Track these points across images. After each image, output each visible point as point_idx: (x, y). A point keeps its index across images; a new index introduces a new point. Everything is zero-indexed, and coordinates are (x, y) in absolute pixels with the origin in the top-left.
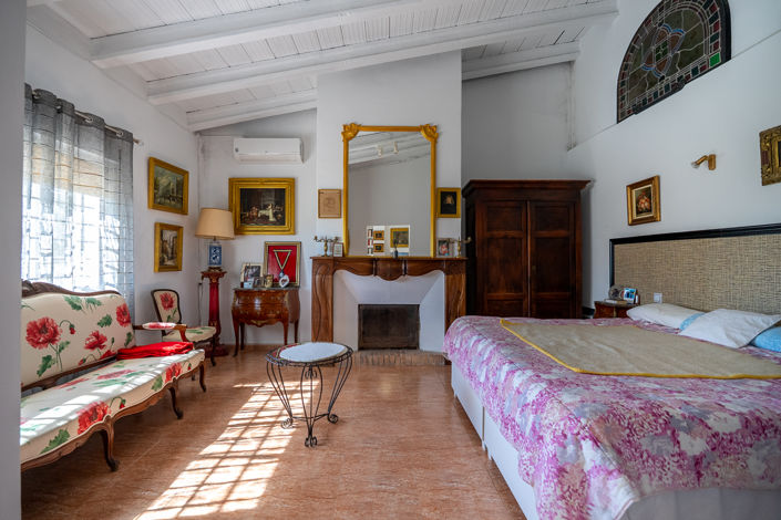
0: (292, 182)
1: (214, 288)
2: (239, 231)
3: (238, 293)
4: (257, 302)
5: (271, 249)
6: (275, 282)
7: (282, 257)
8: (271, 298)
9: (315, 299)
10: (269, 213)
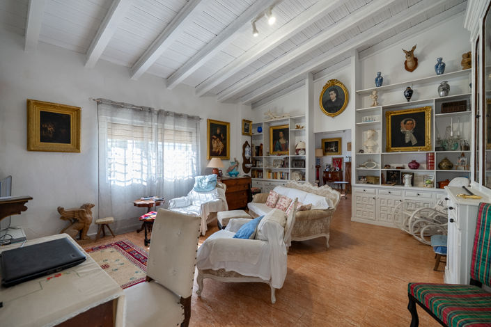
0: (340, 139)
1: (318, 171)
2: (324, 154)
3: (324, 172)
4: (330, 175)
5: (334, 159)
6: (335, 169)
7: (337, 162)
8: (334, 174)
9: (346, 174)
10: (333, 148)
